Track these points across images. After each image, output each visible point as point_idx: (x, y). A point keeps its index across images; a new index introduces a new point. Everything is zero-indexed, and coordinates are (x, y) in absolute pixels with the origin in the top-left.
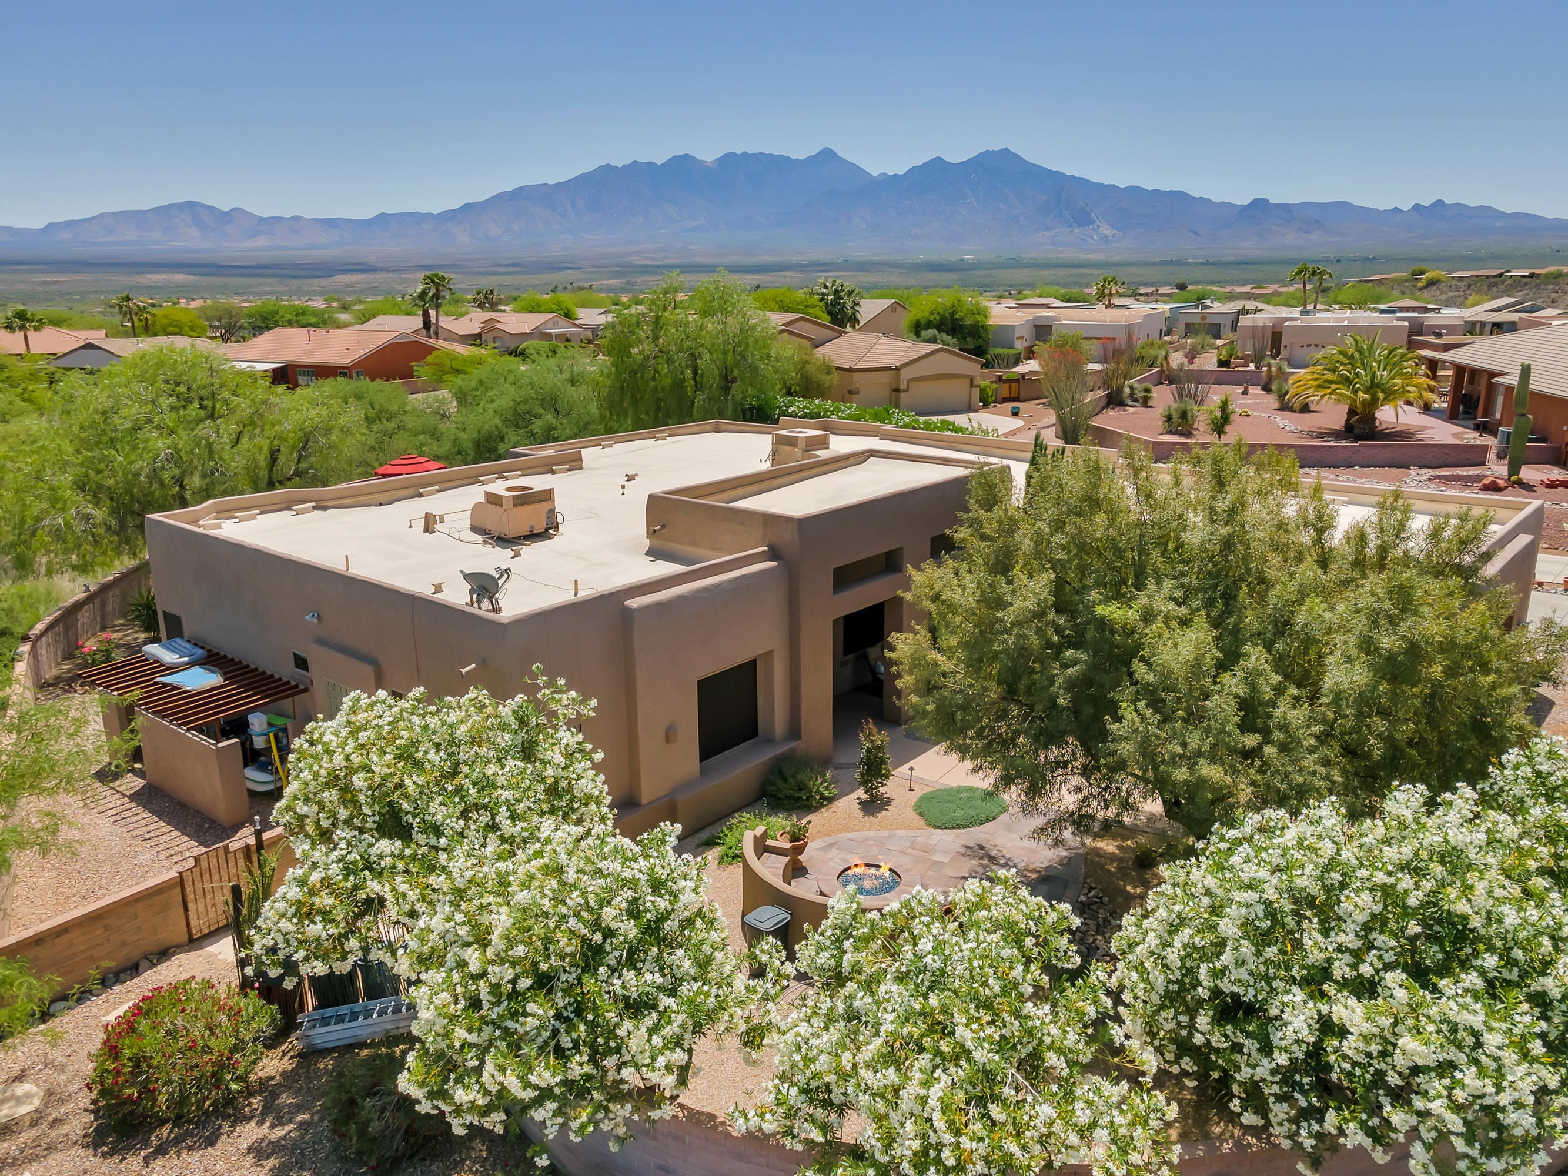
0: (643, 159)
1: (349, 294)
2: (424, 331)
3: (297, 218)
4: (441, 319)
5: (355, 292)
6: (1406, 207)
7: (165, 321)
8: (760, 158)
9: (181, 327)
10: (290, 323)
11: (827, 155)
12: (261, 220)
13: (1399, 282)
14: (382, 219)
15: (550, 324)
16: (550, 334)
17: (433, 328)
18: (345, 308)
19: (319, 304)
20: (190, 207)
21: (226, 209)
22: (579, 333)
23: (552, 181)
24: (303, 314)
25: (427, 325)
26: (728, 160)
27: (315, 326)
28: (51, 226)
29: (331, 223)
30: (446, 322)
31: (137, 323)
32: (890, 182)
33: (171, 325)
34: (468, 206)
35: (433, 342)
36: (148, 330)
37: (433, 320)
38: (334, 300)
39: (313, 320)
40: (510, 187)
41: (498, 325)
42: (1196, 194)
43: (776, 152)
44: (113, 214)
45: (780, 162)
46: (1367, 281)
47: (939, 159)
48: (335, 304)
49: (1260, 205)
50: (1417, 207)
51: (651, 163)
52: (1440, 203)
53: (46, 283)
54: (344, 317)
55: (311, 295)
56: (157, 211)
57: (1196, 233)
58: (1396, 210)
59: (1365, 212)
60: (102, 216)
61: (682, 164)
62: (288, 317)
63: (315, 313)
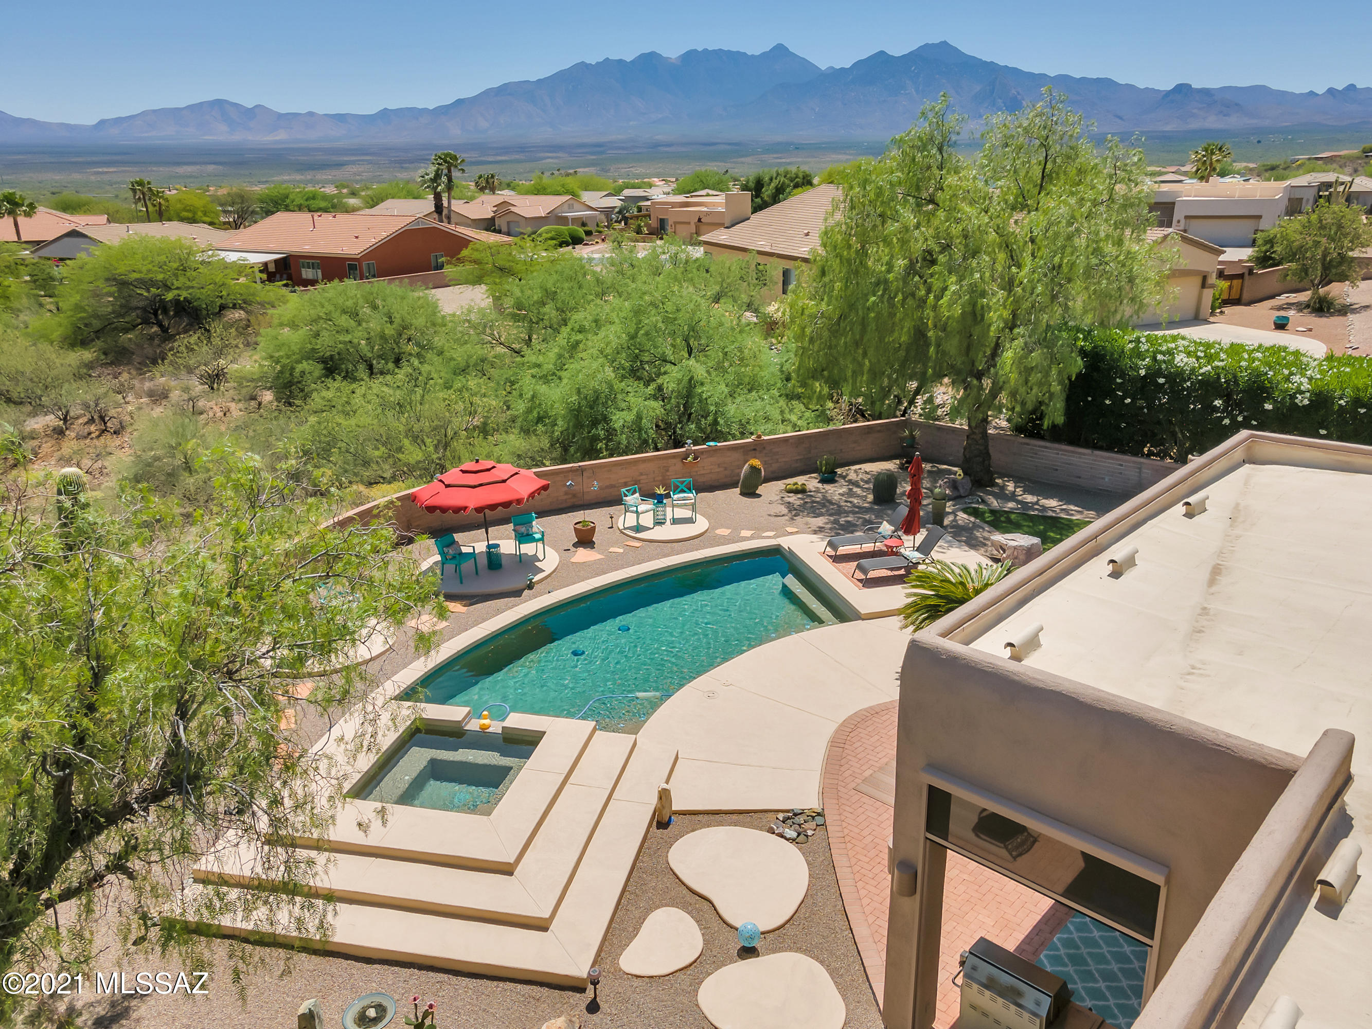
0: (614, 57)
1: (357, 182)
2: (436, 216)
3: (311, 114)
4: (453, 202)
5: (361, 180)
6: (1320, 90)
7: (179, 206)
8: (719, 54)
9: (195, 213)
10: (300, 208)
11: (780, 50)
12: (281, 116)
13: (1351, 159)
14: (385, 114)
15: (566, 207)
16: (566, 217)
17: (445, 212)
18: (353, 194)
19: (330, 190)
20: (219, 104)
21: (250, 107)
22: (594, 217)
23: (533, 78)
24: (314, 198)
25: (439, 208)
26: (691, 56)
27: (325, 210)
28: (102, 122)
29: (341, 118)
30: (458, 206)
31: (151, 208)
32: (837, 75)
33: (185, 210)
34: (459, 102)
35: (445, 226)
36: (162, 215)
37: (445, 204)
38: (344, 187)
39: (323, 204)
40: (496, 85)
41: (513, 209)
42: (1122, 81)
43: (734, 49)
44: (154, 111)
45: (736, 58)
46: (1317, 159)
47: (882, 53)
48: (345, 191)
49: (1182, 89)
50: (1331, 91)
51: (621, 60)
52: (1352, 87)
53: (98, 173)
54: (352, 201)
55: (324, 183)
56: (190, 108)
57: (1121, 118)
58: (1312, 94)
59: (1283, 95)
60: (144, 113)
61: (649, 61)
62: (299, 201)
63: (325, 197)
